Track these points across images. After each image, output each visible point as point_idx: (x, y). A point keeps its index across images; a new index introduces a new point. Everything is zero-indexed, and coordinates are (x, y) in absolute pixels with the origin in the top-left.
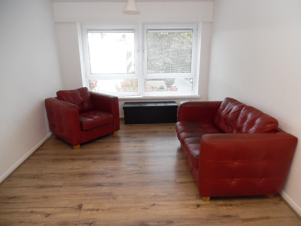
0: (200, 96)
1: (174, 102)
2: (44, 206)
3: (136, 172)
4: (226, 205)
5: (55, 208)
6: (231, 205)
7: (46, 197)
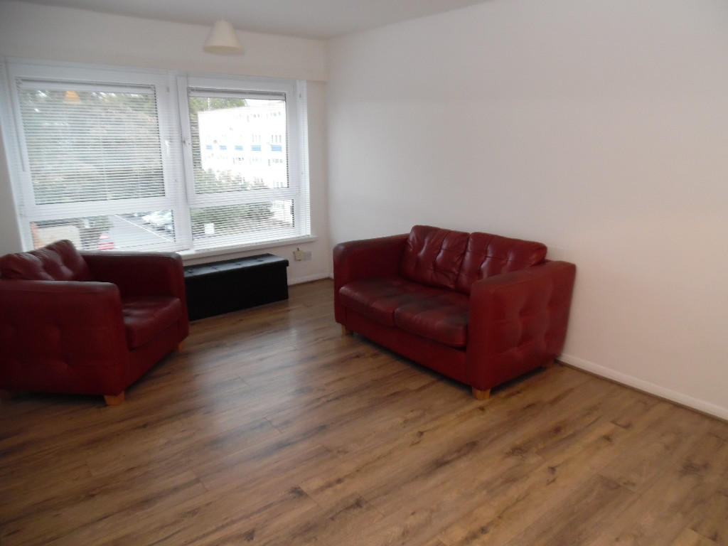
0: (315, 236)
1: (268, 255)
2: (214, 528)
3: (324, 400)
4: (512, 395)
5: (247, 517)
6: (518, 392)
7: (193, 512)
